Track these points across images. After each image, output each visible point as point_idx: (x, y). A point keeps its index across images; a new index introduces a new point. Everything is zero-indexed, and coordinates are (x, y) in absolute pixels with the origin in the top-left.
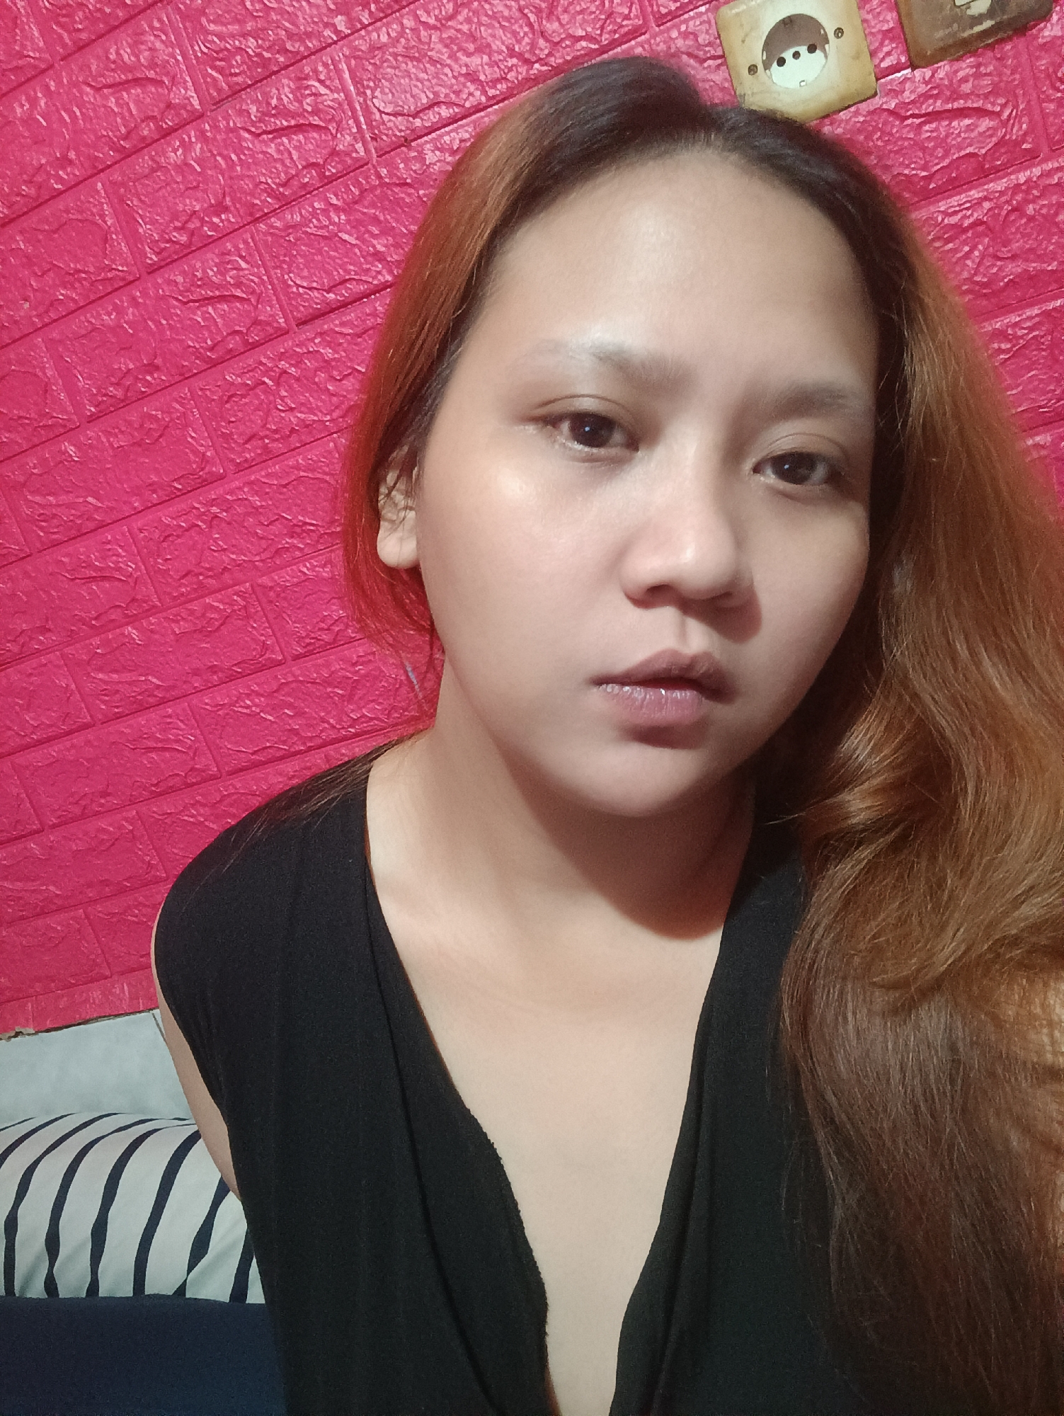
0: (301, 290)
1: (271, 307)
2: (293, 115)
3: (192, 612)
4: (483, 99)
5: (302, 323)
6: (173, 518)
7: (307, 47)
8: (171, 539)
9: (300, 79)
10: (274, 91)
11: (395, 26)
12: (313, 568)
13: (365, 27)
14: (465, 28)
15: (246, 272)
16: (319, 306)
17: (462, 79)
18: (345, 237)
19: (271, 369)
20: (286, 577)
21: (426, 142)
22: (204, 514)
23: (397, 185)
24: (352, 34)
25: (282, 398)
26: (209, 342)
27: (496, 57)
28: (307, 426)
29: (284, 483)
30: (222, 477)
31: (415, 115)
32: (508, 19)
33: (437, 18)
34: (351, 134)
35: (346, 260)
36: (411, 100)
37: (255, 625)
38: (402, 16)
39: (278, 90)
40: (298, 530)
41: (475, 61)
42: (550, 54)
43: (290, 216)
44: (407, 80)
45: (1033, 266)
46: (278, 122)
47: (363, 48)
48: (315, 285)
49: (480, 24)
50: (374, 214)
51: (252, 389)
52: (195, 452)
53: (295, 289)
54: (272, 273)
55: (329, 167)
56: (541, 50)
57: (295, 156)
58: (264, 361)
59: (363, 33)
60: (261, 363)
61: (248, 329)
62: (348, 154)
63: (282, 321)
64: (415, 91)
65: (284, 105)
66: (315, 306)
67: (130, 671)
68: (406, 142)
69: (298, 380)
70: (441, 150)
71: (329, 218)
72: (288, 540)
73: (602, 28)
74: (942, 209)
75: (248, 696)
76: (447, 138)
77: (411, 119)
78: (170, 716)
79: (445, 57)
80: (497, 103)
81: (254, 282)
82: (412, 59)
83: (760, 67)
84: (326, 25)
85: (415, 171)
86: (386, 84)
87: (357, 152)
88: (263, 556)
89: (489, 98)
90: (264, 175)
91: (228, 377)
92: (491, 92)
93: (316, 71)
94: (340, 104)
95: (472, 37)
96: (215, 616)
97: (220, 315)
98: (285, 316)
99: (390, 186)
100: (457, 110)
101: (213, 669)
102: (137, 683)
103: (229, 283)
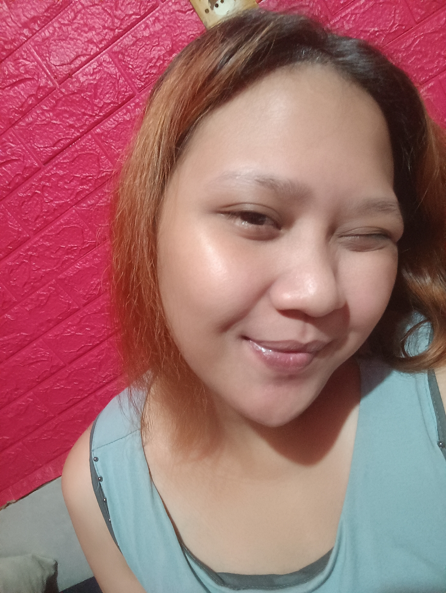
0: (41, 149)
1: (30, 160)
2: (17, 76)
3: (32, 300)
4: (98, 50)
5: (46, 163)
6: (12, 262)
7: (15, 46)
8: (14, 271)
9: (15, 60)
10: (5, 68)
11: (51, 28)
12: (81, 265)
13: (38, 31)
14: (82, 22)
15: (15, 148)
16: (51, 154)
17: (86, 44)
18: (55, 122)
19: (38, 186)
20: (70, 272)
21: (79, 74)
22: (25, 256)
23: (71, 94)
24: (33, 35)
25: (46, 197)
26: (7, 182)
27: (98, 31)
28: (60, 206)
29: (58, 232)
30: (29, 238)
31: (71, 63)
32: (99, 14)
33: (68, 20)
34: (45, 78)
35: (57, 131)
36: (67, 57)
37: (62, 297)
38: (53, 23)
39: (7, 67)
40: (69, 251)
41: (90, 35)
42: (121, 24)
43: (27, 119)
44: (63, 50)
46: (11, 81)
47: (39, 40)
48: (47, 145)
49: (87, 19)
50: (65, 109)
51: (32, 197)
52: (14, 231)
53: (38, 150)
54: (26, 145)
55: (39, 94)
56: (117, 23)
57: (22, 93)
58: (34, 183)
59: (37, 34)
60: (33, 185)
61: (23, 172)
62: (46, 87)
63: (37, 164)
64: (68, 53)
65: (11, 73)
66: (49, 154)
67: (12, 333)
68: (70, 76)
69: (51, 187)
70: (86, 75)
71: (45, 116)
72: (66, 256)
73: (140, 8)
75: (68, 328)
76: (87, 70)
77: (69, 65)
78: (35, 347)
79: (76, 36)
80: (104, 50)
81: (20, 152)
82: (63, 40)
83: (210, 9)
84: (21, 34)
85: (77, 87)
86: (54, 53)
87: (49, 85)
88: (57, 267)
89: (100, 49)
90: (10, 104)
91: (19, 195)
92: (100, 46)
93: (22, 55)
94: (36, 66)
95: (85, 25)
96: (43, 298)
97: (8, 170)
98: (38, 162)
99: (68, 96)
100: (88, 57)
101: (49, 321)
102: (16, 337)
103: (9, 155)
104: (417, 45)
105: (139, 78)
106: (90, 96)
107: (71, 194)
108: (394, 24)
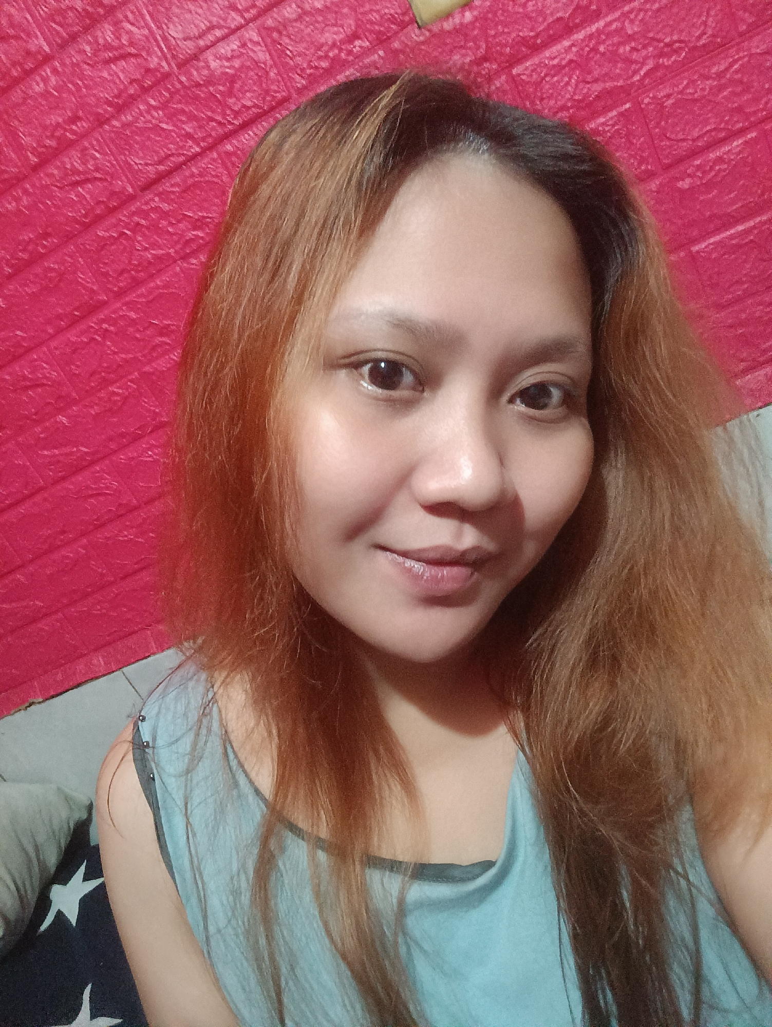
0: (140, 167)
1: (122, 181)
2: (117, 49)
3: (100, 399)
4: (242, 21)
5: (145, 189)
6: (76, 337)
8: (78, 351)
9: (116, 23)
10: (100, 34)
15: (101, 160)
16: (154, 176)
17: (226, 10)
18: (164, 126)
19: (129, 224)
21: (209, 55)
22: (97, 330)
23: (194, 86)
25: (138, 242)
26: (83, 211)
28: (159, 259)
29: (151, 298)
30: (104, 303)
31: (201, 36)
34: (157, 57)
35: (166, 141)
36: (194, 28)
37: (146, 400)
39: (103, 33)
40: (164, 330)
43: (124, 117)
44: (190, 15)
45: (609, 85)
46: (106, 55)
48: (149, 162)
50: (181, 107)
51: (117, 238)
52: (85, 288)
53: (136, 167)
54: (118, 157)
55: (146, 80)
57: (122, 76)
58: (123, 218)
60: (120, 220)
61: (108, 199)
62: (156, 70)
63: (130, 190)
64: (197, 22)
65: (109, 43)
66: (151, 176)
67: (66, 446)
68: (195, 57)
69: (148, 228)
70: (220, 59)
71: (151, 115)
72: (159, 339)
74: (548, 55)
75: (149, 449)
76: (222, 50)
77: (196, 40)
78: (98, 472)
85: (204, 76)
86: (176, 19)
87: (163, 67)
88: (143, 353)
89: (246, 20)
90: (102, 91)
91: (99, 233)
92: (247, 15)
93: (126, 17)
94: (145, 36)
96: (118, 398)
97: (87, 193)
98: (132, 187)
99: (189, 88)
100: (226, 31)
101: (122, 435)
102: (72, 453)
103: (90, 169)
104: (737, 72)
105: (299, 72)
106: (221, 93)
107: (177, 242)
108: (704, 33)
